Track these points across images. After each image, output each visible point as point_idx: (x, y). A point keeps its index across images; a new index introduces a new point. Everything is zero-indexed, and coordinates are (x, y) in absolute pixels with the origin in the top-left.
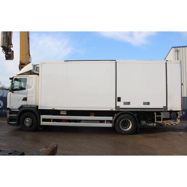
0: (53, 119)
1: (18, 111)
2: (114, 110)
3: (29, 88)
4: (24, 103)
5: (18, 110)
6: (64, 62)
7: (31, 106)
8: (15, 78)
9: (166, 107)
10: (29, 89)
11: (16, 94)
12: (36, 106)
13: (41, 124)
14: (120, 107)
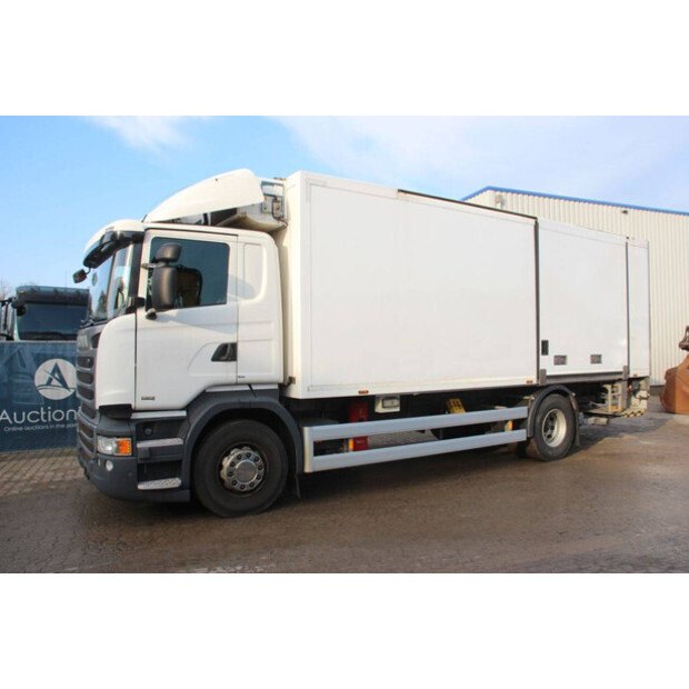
0: (355, 439)
1: (179, 421)
2: (535, 382)
3: (245, 297)
4: (223, 373)
5: (184, 414)
6: (394, 193)
7: (254, 388)
8: (153, 234)
9: (627, 369)
10: (244, 303)
11: (171, 323)
12: (276, 387)
13: (308, 469)
14: (548, 373)
